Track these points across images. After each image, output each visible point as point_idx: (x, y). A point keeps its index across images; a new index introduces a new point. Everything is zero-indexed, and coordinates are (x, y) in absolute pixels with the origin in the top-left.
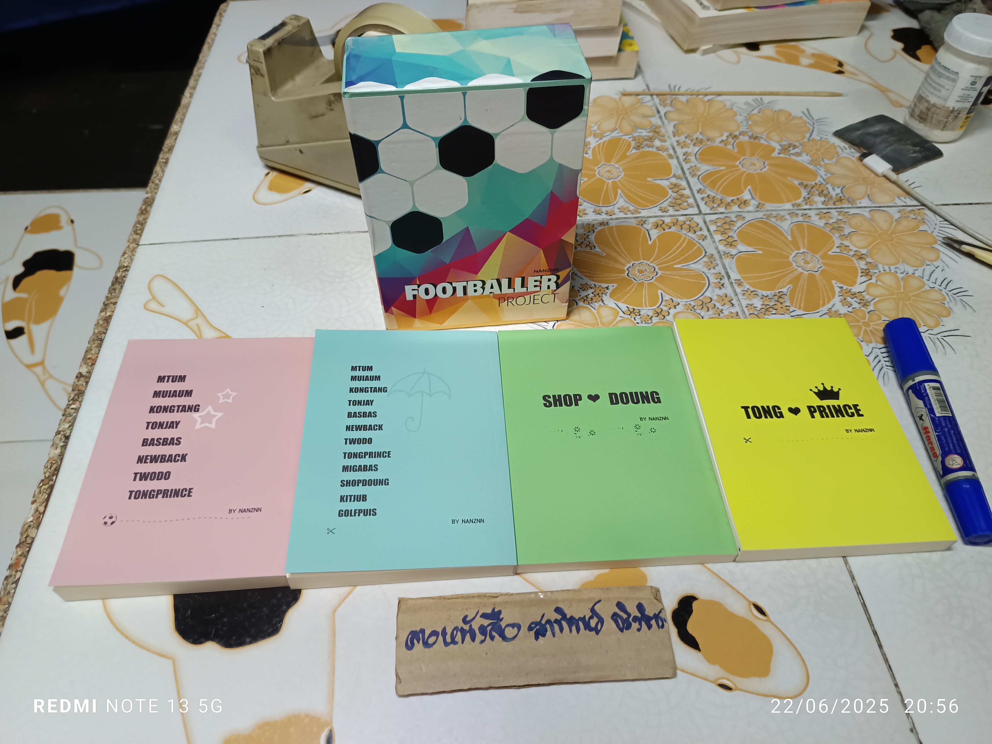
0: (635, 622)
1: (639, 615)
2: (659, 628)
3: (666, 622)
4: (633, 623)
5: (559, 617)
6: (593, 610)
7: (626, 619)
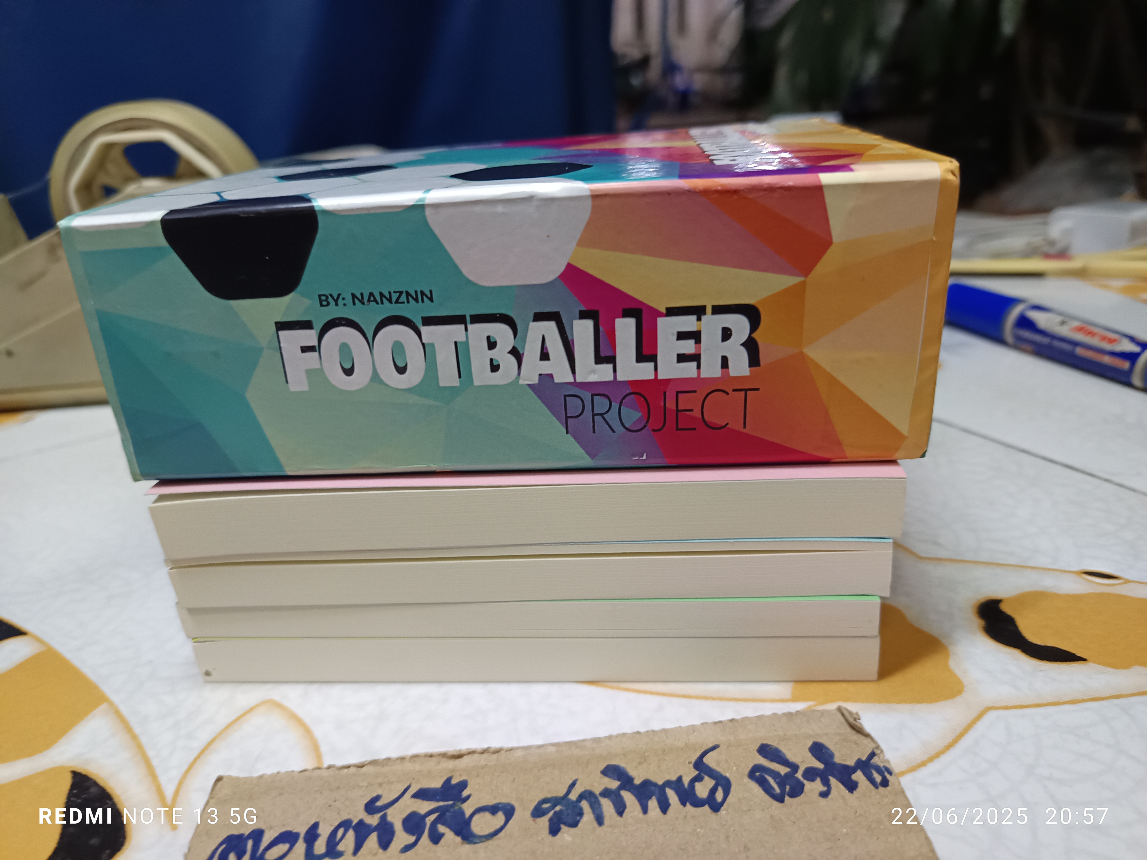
0: (813, 780)
1: (820, 766)
2: (877, 788)
3: (890, 773)
4: (805, 782)
5: (614, 784)
6: (699, 764)
7: (786, 775)
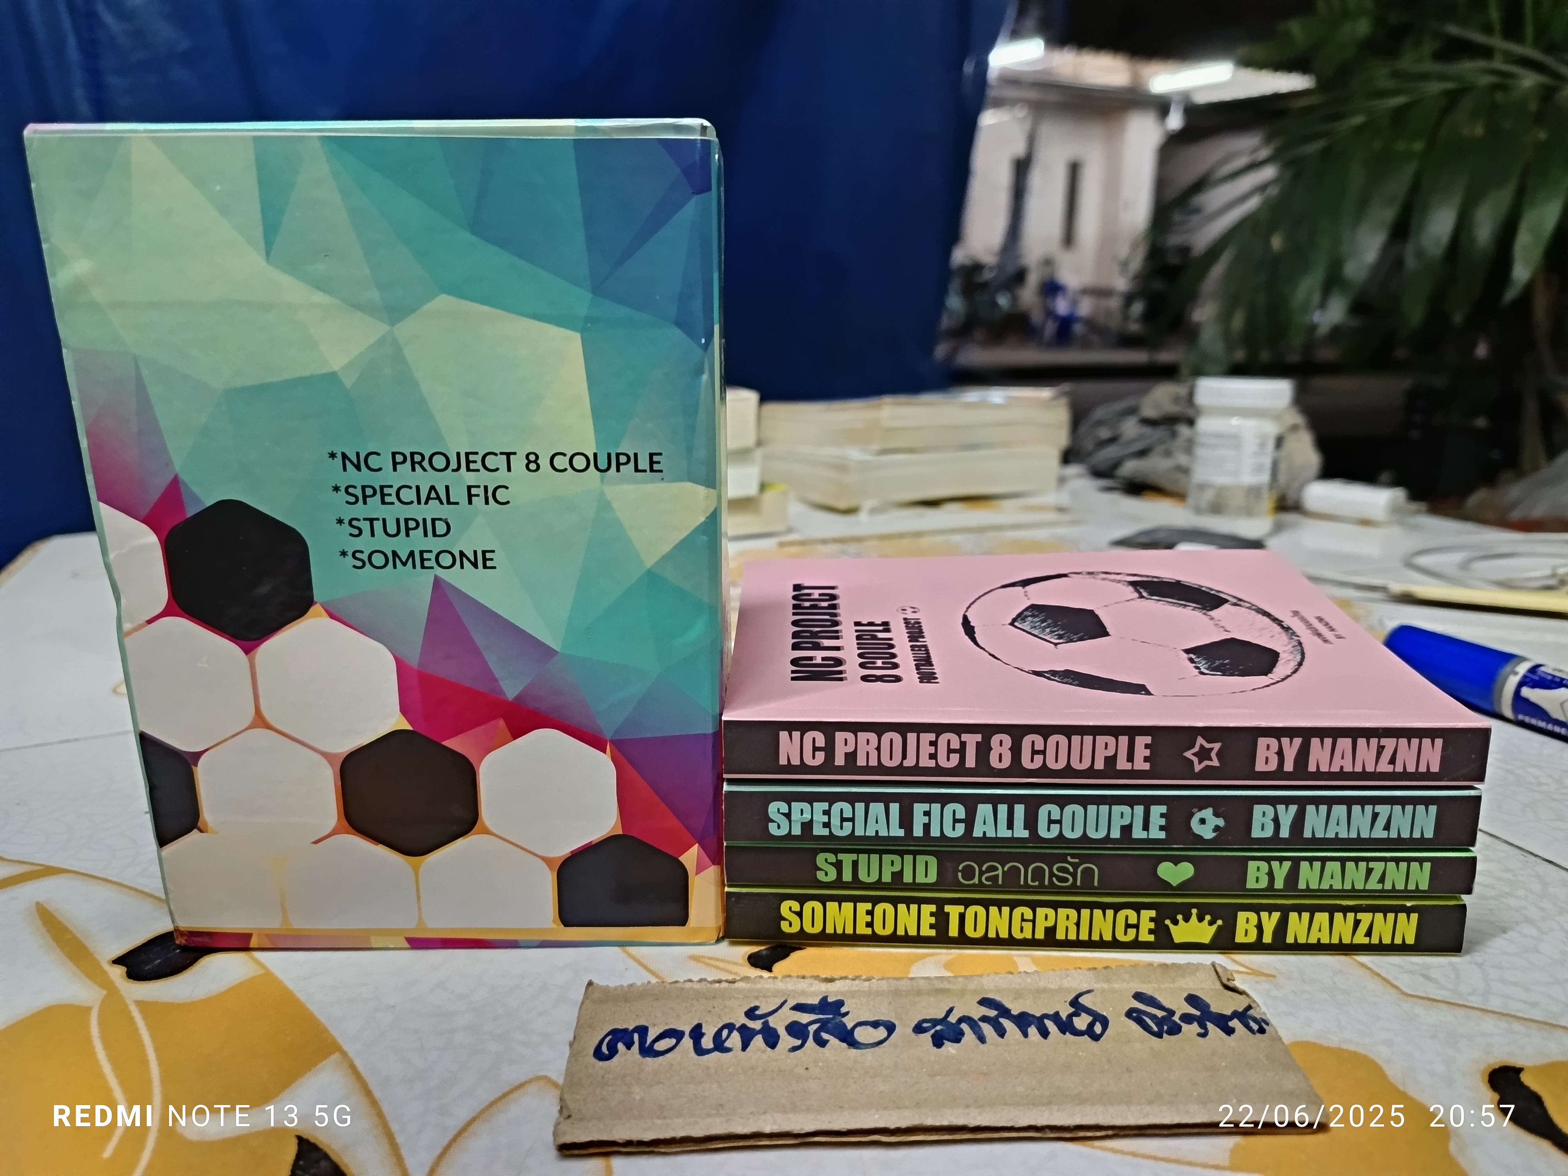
0: (1190, 1023)
1: (1197, 1013)
2: (1254, 1033)
3: (1267, 1024)
5: (992, 1013)
6: (1075, 1003)
7: (1163, 1017)
